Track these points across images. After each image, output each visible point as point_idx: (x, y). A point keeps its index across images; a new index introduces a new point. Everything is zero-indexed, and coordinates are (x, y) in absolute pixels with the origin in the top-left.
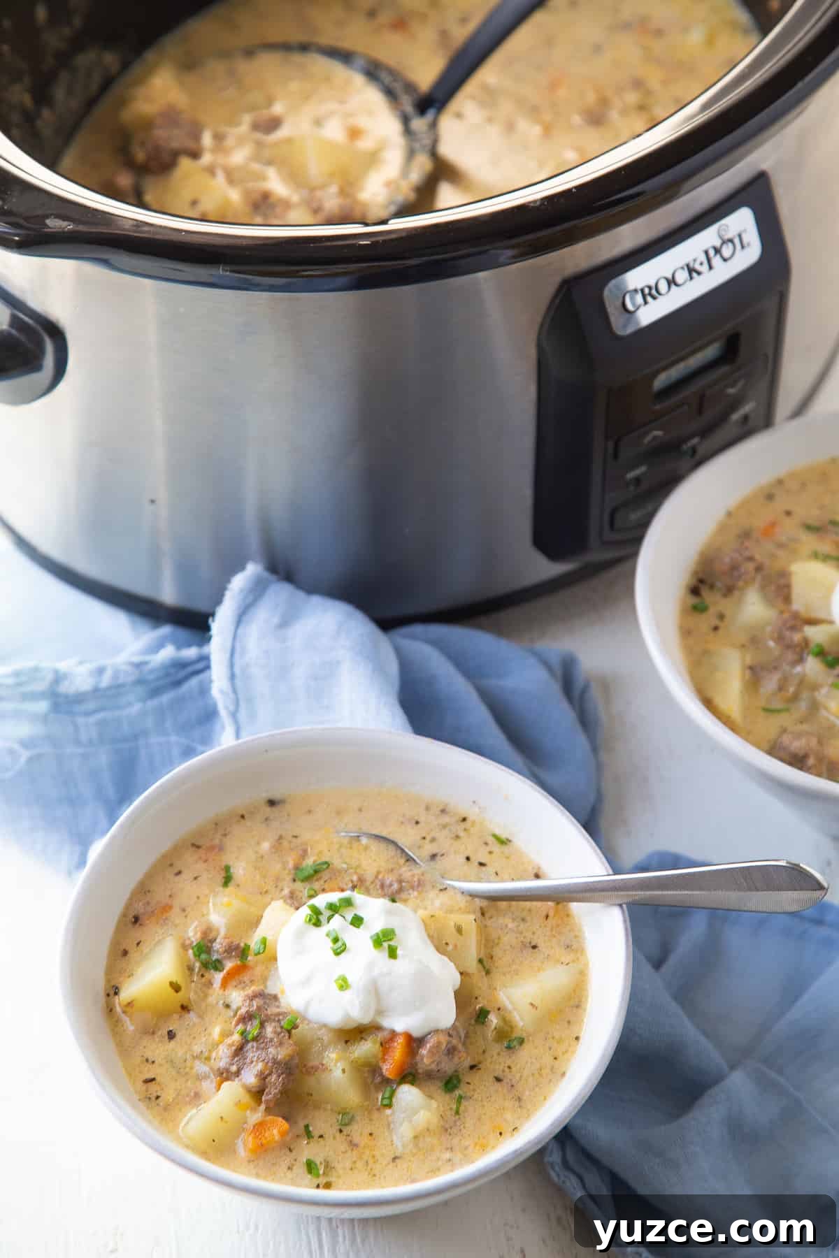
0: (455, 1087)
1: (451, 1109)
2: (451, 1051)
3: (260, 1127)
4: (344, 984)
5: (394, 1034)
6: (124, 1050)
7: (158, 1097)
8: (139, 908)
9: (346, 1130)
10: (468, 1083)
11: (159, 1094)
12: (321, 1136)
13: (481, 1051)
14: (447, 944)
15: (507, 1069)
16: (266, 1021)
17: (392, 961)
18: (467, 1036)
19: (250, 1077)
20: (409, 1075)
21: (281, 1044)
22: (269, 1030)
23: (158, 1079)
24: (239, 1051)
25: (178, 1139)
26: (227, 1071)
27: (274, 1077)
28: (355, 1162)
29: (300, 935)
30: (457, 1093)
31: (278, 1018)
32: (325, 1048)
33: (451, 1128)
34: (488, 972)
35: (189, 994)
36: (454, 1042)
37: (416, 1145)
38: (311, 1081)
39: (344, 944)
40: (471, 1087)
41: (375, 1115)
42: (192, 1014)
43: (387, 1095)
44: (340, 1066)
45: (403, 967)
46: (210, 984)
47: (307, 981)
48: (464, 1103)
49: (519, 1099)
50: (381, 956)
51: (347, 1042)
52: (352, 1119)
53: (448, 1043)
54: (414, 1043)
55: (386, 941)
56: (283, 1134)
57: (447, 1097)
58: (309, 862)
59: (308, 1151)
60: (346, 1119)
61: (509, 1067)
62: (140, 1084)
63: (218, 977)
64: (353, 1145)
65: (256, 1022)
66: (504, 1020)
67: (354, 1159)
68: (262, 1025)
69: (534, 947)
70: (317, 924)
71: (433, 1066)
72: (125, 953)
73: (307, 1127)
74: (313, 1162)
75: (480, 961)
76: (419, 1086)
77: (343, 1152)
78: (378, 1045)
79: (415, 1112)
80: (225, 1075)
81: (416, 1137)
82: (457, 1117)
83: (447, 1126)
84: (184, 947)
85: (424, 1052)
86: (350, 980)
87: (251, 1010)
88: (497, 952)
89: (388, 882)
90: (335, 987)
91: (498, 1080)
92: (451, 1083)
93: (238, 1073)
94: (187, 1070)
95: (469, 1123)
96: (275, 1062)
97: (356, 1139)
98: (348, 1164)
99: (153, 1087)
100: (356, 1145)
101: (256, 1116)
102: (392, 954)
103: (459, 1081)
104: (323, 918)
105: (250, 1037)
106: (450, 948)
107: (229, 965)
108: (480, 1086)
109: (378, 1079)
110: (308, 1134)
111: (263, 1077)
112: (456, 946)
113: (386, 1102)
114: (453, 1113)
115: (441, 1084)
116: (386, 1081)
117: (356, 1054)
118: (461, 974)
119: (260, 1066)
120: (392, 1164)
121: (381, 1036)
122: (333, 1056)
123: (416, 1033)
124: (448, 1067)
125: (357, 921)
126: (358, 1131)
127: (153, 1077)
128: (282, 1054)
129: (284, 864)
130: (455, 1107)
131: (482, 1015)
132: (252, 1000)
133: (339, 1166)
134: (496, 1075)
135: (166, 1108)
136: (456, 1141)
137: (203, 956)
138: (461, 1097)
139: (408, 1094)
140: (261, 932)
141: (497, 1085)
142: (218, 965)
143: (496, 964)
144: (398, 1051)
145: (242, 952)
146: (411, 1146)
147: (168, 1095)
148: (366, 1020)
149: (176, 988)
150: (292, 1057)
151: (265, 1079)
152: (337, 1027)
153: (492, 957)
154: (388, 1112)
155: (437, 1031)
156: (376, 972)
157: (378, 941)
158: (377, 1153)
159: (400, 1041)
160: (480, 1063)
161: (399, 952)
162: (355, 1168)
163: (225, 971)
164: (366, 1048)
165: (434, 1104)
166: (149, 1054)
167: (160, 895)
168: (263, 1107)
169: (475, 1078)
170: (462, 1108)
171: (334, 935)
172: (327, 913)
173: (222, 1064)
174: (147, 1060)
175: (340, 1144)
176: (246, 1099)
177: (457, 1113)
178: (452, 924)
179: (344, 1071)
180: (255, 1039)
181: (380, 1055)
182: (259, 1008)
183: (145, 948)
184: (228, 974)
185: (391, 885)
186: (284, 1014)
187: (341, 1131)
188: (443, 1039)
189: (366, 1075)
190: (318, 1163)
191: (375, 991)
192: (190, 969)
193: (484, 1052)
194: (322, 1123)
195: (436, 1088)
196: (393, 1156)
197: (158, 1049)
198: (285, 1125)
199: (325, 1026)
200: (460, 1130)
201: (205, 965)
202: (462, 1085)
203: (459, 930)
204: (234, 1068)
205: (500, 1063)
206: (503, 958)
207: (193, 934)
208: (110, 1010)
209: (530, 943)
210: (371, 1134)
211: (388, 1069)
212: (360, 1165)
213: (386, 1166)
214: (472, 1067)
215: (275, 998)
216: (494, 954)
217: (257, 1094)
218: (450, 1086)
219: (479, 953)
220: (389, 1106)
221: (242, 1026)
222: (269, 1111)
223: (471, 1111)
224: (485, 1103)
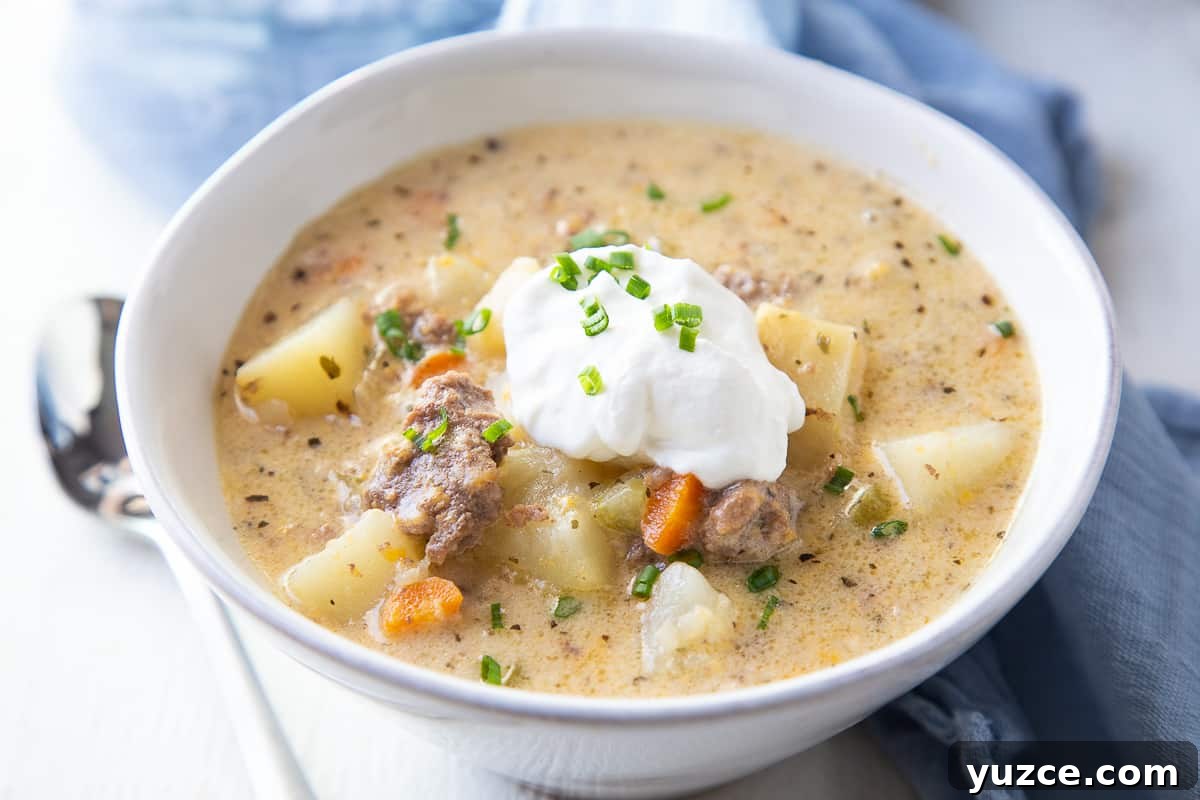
0: (768, 585)
1: (753, 617)
2: (767, 521)
3: (415, 591)
4: (594, 385)
5: (670, 476)
6: (227, 451)
7: (263, 524)
8: (308, 259)
9: (562, 626)
10: (793, 582)
11: (266, 520)
12: (517, 627)
13: (825, 534)
14: (798, 362)
15: (868, 569)
16: (459, 423)
17: (684, 353)
18: (805, 510)
19: (411, 511)
20: (689, 550)
21: (473, 461)
22: (461, 437)
23: (271, 498)
24: (404, 465)
25: (278, 592)
26: (379, 496)
27: (450, 515)
28: (567, 677)
29: (538, 298)
30: (770, 593)
31: (477, 422)
32: (553, 487)
33: (747, 645)
34: (860, 417)
35: (357, 383)
36: (777, 505)
37: (681, 666)
38: (519, 535)
39: (606, 317)
40: (797, 588)
41: (621, 610)
42: (356, 421)
43: (645, 577)
44: (572, 515)
45: (701, 365)
46: (397, 377)
47: (539, 378)
48: (779, 612)
49: (879, 619)
50: (665, 347)
51: (592, 485)
52: (577, 610)
53: (767, 504)
54: (703, 497)
55: (682, 325)
56: (449, 609)
57: (751, 598)
59: (482, 643)
60: (569, 607)
61: (873, 566)
62: (240, 500)
63: (409, 371)
64: (570, 650)
65: (441, 424)
66: (877, 492)
67: (568, 672)
68: (450, 430)
69: (948, 390)
70: (570, 284)
71: (733, 542)
72: (270, 318)
73: (496, 608)
75: (851, 400)
76: (706, 573)
77: (549, 658)
78: (642, 492)
79: (687, 608)
80: (376, 501)
81: (682, 651)
82: (761, 631)
83: (741, 641)
84: (368, 320)
85: (718, 512)
86: (604, 378)
87: (438, 402)
88: (882, 389)
90: (579, 389)
91: (847, 583)
92: (762, 578)
93: (394, 503)
94: (325, 494)
95: (781, 644)
96: (459, 490)
97: (577, 642)
98: (554, 677)
99: (260, 511)
100: (575, 651)
101: (410, 573)
102: (687, 344)
103: (777, 576)
104: (581, 280)
105: (425, 446)
106: (804, 368)
107: (431, 352)
108: (812, 589)
109: (636, 553)
110: (496, 618)
111: (433, 512)
112: (812, 370)
113: (641, 588)
114: (757, 622)
115: (745, 577)
116: (650, 558)
117: (602, 505)
118: (809, 412)
119: (431, 493)
120: (632, 688)
121: (648, 479)
122: (565, 500)
123: (710, 482)
124: (761, 549)
125: (640, 288)
126: (582, 628)
127: (264, 494)
128: (472, 476)
129: (553, 229)
130: (761, 614)
131: (839, 480)
132: (443, 389)
133: (538, 679)
134: (845, 576)
135: (272, 543)
136: (751, 666)
137: (394, 333)
138: (775, 601)
139: (680, 578)
140: (485, 303)
141: (845, 593)
142: (414, 352)
143: (875, 407)
144: (675, 502)
145: (447, 333)
146: (669, 664)
147: (280, 526)
148: (617, 443)
149: (332, 370)
150: (488, 486)
151: (435, 514)
152: (582, 455)
153: (870, 395)
154: (641, 605)
155: (747, 481)
156: (654, 367)
157: (664, 319)
158: (608, 668)
159: (680, 489)
160: (819, 552)
161: (699, 341)
162: (565, 685)
164: (622, 496)
165: (723, 600)
167: (348, 246)
168: (426, 562)
169: (807, 576)
170: (773, 618)
171: (590, 304)
172: (586, 273)
173: (373, 486)
174: (262, 470)
175: (550, 643)
176: (400, 543)
177: (763, 625)
178: (813, 335)
179: (575, 525)
180: (434, 450)
181: (644, 510)
182: (451, 403)
183: (304, 314)
184: (428, 365)
186: (491, 419)
187: (554, 625)
188: (757, 497)
189: (616, 542)
190: (503, 666)
191: (645, 398)
192: (368, 352)
193: (832, 537)
194: (528, 606)
195: (735, 581)
196: (636, 676)
197: (284, 459)
198: (454, 594)
199: (558, 452)
200: (763, 652)
201: (394, 348)
202: (782, 582)
203: (824, 346)
204: (390, 493)
205: (856, 558)
206: (892, 398)
207: (383, 297)
208: (222, 394)
209: (942, 384)
210: (606, 638)
211: (653, 535)
212: (574, 681)
213: (621, 688)
214: (804, 558)
215: (487, 396)
216: (876, 390)
217: (421, 537)
218: (760, 582)
219: (850, 384)
220: (644, 596)
221: (416, 427)
222: (435, 569)
223: (788, 625)
224: (816, 616)
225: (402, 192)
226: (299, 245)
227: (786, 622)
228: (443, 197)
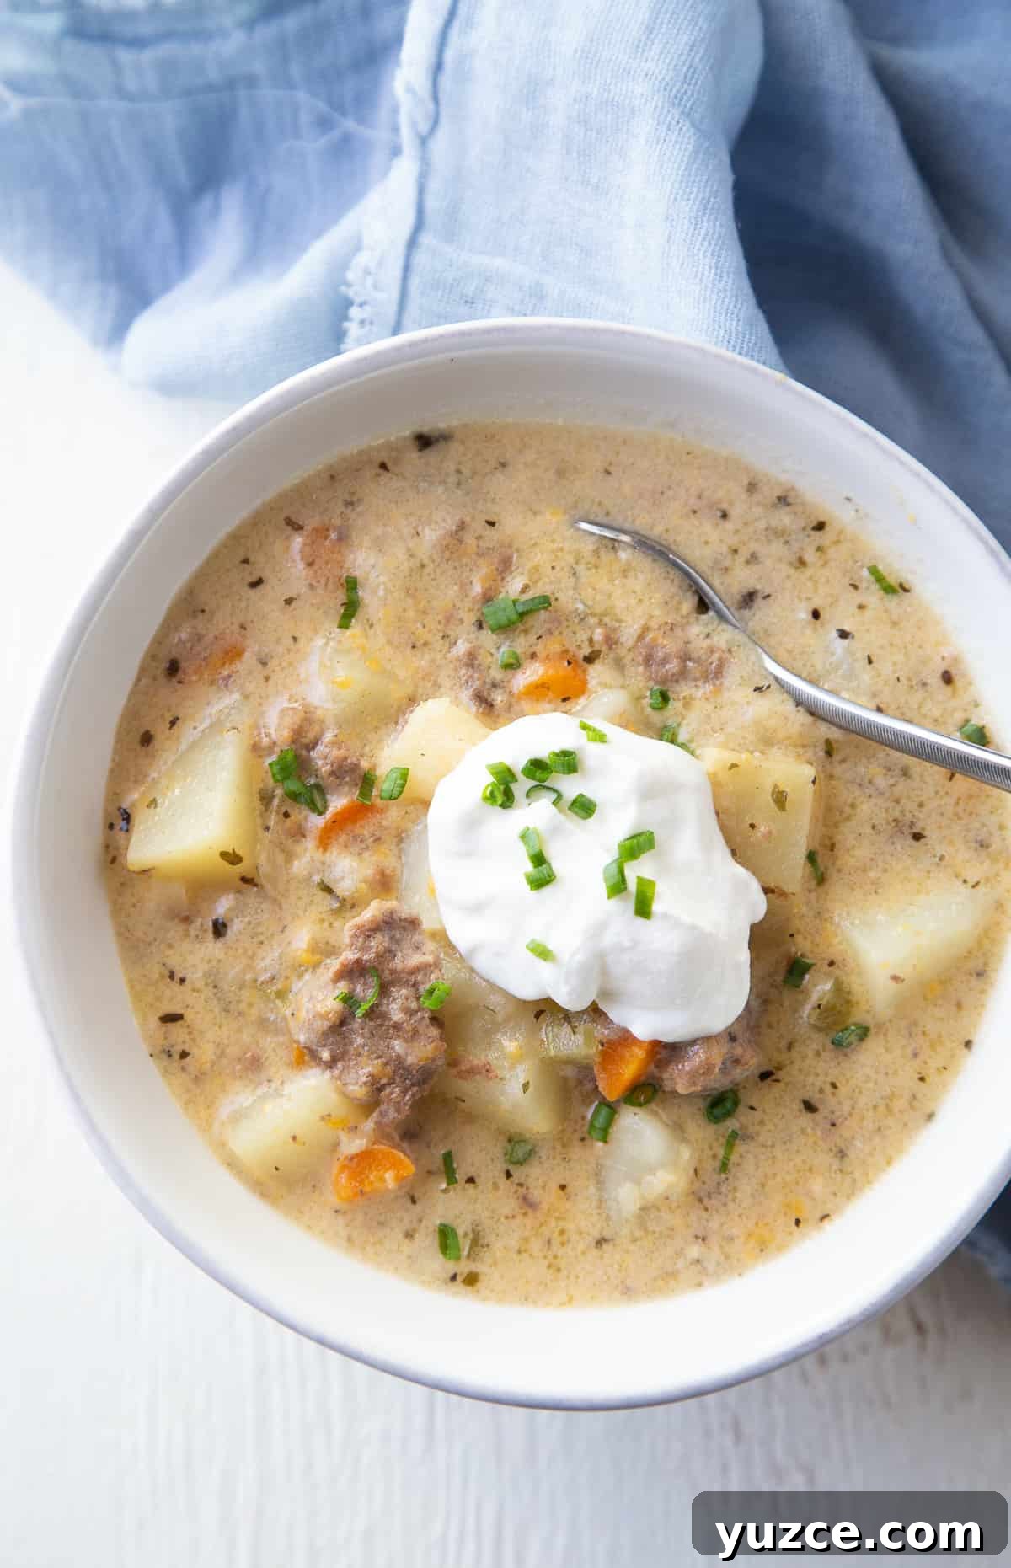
0: (729, 1114)
1: (714, 1156)
3: (362, 1161)
6: (133, 946)
7: (184, 1055)
8: (181, 643)
9: (517, 1176)
10: (752, 1108)
11: (187, 1049)
12: (471, 1180)
13: (783, 1044)
14: (752, 826)
15: (828, 1089)
16: (392, 983)
17: (640, 921)
20: (645, 1091)
21: (415, 1035)
22: (395, 1002)
23: (189, 1016)
24: (338, 1027)
26: (313, 1051)
27: (396, 1090)
28: (526, 1240)
29: (472, 812)
30: (732, 1124)
31: (412, 979)
32: (497, 1026)
33: (709, 1196)
34: (821, 879)
36: (739, 1050)
38: (465, 1086)
39: (551, 872)
40: (757, 1115)
41: (576, 1151)
43: (601, 1118)
44: (521, 1071)
45: (659, 936)
46: (301, 831)
48: (740, 1147)
49: (842, 1154)
52: (531, 1155)
54: (663, 1053)
57: (711, 1129)
59: (438, 1209)
60: (520, 1152)
61: (834, 1086)
62: (154, 1022)
63: (316, 822)
64: (528, 1203)
65: (374, 983)
66: (838, 988)
67: (527, 1234)
68: (384, 990)
69: (917, 837)
72: (147, 739)
73: (448, 1157)
74: (453, 1230)
75: (811, 857)
77: (507, 1218)
78: (595, 1045)
79: (649, 1167)
81: (643, 1209)
82: (723, 1176)
83: (702, 1192)
84: (257, 751)
87: (364, 958)
88: (846, 836)
89: (660, 654)
90: (523, 948)
91: (809, 1107)
92: (720, 1106)
93: (332, 1064)
94: (243, 1006)
95: (745, 1187)
96: (400, 1065)
97: (536, 1194)
98: (514, 1243)
99: (177, 1032)
100: (532, 1205)
103: (736, 1104)
104: (516, 795)
105: (359, 1009)
106: (758, 834)
107: (338, 803)
108: (773, 1115)
109: (587, 1087)
110: (449, 1173)
111: (376, 1086)
112: (768, 835)
113: (598, 1127)
114: (717, 1164)
115: (703, 1105)
118: (767, 890)
119: (372, 1066)
120: (595, 1252)
121: (601, 1032)
122: (512, 1046)
124: (721, 1081)
125: (584, 809)
126: (540, 1177)
127: (179, 1011)
128: (415, 1054)
130: (721, 1152)
131: (796, 970)
132: (369, 936)
133: (498, 1246)
134: (807, 1098)
135: (198, 1079)
136: (714, 1223)
138: (734, 1135)
141: (806, 1119)
143: (839, 863)
146: (632, 1225)
147: (204, 1053)
149: (232, 859)
151: (380, 1089)
153: (832, 847)
154: (600, 1146)
158: (570, 1226)
159: (638, 1049)
160: (779, 1068)
162: (525, 1251)
163: (328, 815)
164: (572, 1040)
166: (174, 961)
168: (372, 1127)
169: (766, 1096)
170: (734, 1158)
173: (304, 1037)
174: (172, 976)
175: (504, 1200)
176: (342, 1111)
177: (724, 1167)
179: (526, 1086)
180: (369, 1015)
181: (597, 1059)
182: (379, 955)
184: (335, 819)
185: (665, 661)
187: (508, 1175)
190: (460, 1232)
192: (265, 798)
193: (790, 1047)
194: (477, 1152)
195: (694, 1112)
196: (598, 1236)
197: (193, 954)
200: (725, 1205)
201: (293, 797)
202: (742, 1109)
203: (780, 800)
204: (325, 1052)
205: (817, 1075)
206: (857, 848)
208: (112, 859)
209: (912, 824)
210: (563, 1187)
212: (535, 1245)
213: (583, 1253)
214: (765, 1076)
215: (414, 925)
216: (838, 838)
217: (364, 1108)
218: (717, 1111)
219: (811, 836)
220: (604, 1136)
223: (749, 1165)
224: (778, 1152)
227: (750, 1163)
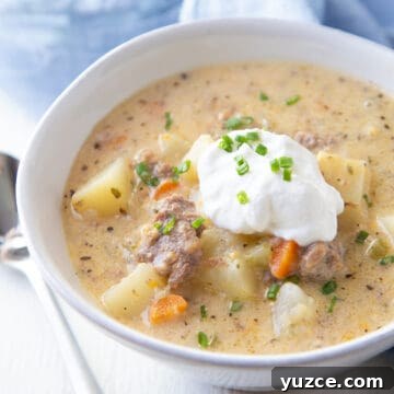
0: (331, 291)
1: (326, 307)
2: (330, 260)
3: (164, 302)
4: (244, 199)
5: (282, 242)
7: (89, 271)
8: (100, 138)
9: (235, 315)
10: (343, 288)
11: (91, 269)
12: (213, 317)
13: (357, 264)
14: (339, 180)
16: (180, 220)
17: (286, 182)
18: (347, 252)
19: (160, 263)
20: (293, 276)
21: (188, 238)
22: (181, 227)
23: (93, 257)
24: (155, 241)
25: (99, 305)
26: (144, 256)
27: (178, 265)
28: (239, 340)
29: (214, 157)
30: (333, 294)
31: (189, 219)
32: (226, 248)
33: (323, 321)
34: (370, 205)
35: (128, 200)
36: (334, 253)
37: (293, 333)
38: (211, 272)
39: (247, 166)
40: (345, 292)
41: (262, 305)
42: (128, 217)
43: (273, 290)
44: (236, 262)
45: (294, 187)
46: (147, 195)
47: (217, 195)
48: (338, 304)
49: (386, 305)
50: (276, 181)
51: (245, 246)
52: (240, 308)
53: (328, 253)
54: (298, 250)
55: (284, 168)
56: (181, 310)
57: (324, 297)
58: (238, 116)
59: (198, 326)
60: (238, 306)
61: (381, 279)
62: (78, 259)
63: (153, 191)
64: (239, 327)
65: (171, 220)
66: (381, 243)
67: (239, 338)
70: (229, 149)
71: (314, 271)
72: (85, 168)
73: (203, 308)
74: (205, 336)
75: (365, 197)
76: (301, 287)
77: (230, 332)
78: (269, 249)
79: (294, 305)
80: (142, 259)
81: (293, 326)
82: (330, 314)
83: (321, 319)
84: (131, 167)
85: (307, 258)
86: (249, 196)
87: (169, 211)
88: (380, 190)
90: (237, 201)
91: (369, 288)
92: (328, 287)
93: (152, 259)
94: (117, 254)
95: (340, 320)
96: (182, 252)
97: (243, 323)
98: (233, 342)
99: (87, 264)
100: (241, 327)
101: (161, 293)
102: (287, 177)
103: (335, 287)
104: (234, 146)
105: (165, 231)
106: (342, 182)
107: (163, 182)
108: (353, 291)
109: (268, 278)
110: (203, 313)
111: (170, 263)
112: (345, 184)
113: (271, 295)
114: (327, 310)
115: (320, 287)
116: (274, 280)
117: (250, 256)
118: (346, 204)
119: (169, 255)
120: (270, 345)
121: (272, 242)
122: (232, 254)
123: (302, 242)
124: (327, 274)
125: (262, 150)
126: (245, 316)
127: (89, 256)
128: (188, 245)
129: (216, 117)
130: (329, 305)
131: (362, 237)
132: (172, 203)
133: (225, 343)
134: (368, 284)
135: (95, 280)
136: (326, 331)
137: (144, 173)
138: (335, 299)
139: (290, 290)
140: (188, 157)
141: (369, 293)
142: (154, 182)
144: (285, 254)
145: (169, 172)
146: (287, 332)
147: (98, 271)
148: (260, 228)
149: (117, 194)
150: (196, 250)
151: (172, 264)
152: (239, 232)
153: (374, 194)
154: (272, 303)
155: (319, 242)
156: (272, 190)
157: (275, 166)
158: (258, 335)
159: (287, 247)
160: (355, 273)
161: (293, 176)
162: (238, 345)
163: (159, 187)
164: (260, 251)
165: (311, 300)
167: (119, 130)
168: (168, 287)
169: (350, 284)
170: (335, 307)
171: (240, 159)
172: (236, 143)
173: (141, 251)
174: (87, 244)
175: (229, 324)
176: (156, 279)
177: (331, 311)
178: (345, 165)
179: (238, 266)
180: (169, 233)
181: (271, 257)
182: (175, 210)
183: (101, 165)
184: (162, 188)
186: (195, 217)
187: (231, 315)
188: (325, 249)
189: (258, 273)
190: (208, 336)
191: (268, 205)
192: (133, 183)
193: (360, 265)
194: (217, 307)
195: (316, 290)
196: (272, 338)
197: (97, 237)
198: (183, 303)
199: (227, 230)
200: (331, 324)
201: (145, 181)
202: (338, 289)
203: (350, 171)
204: (149, 255)
205: (373, 275)
206: (384, 195)
207: (138, 157)
208: (66, 207)
210: (256, 320)
211: (275, 270)
212: (243, 343)
213: (265, 345)
214: (348, 276)
215: (192, 205)
216: (377, 192)
217: (166, 276)
218: (328, 289)
219: (365, 189)
220: (273, 299)
221: (159, 222)
222: (173, 291)
223: (343, 311)
224: (356, 306)
225: (143, 102)
226: (96, 130)
227: (343, 310)
228: (162, 104)
